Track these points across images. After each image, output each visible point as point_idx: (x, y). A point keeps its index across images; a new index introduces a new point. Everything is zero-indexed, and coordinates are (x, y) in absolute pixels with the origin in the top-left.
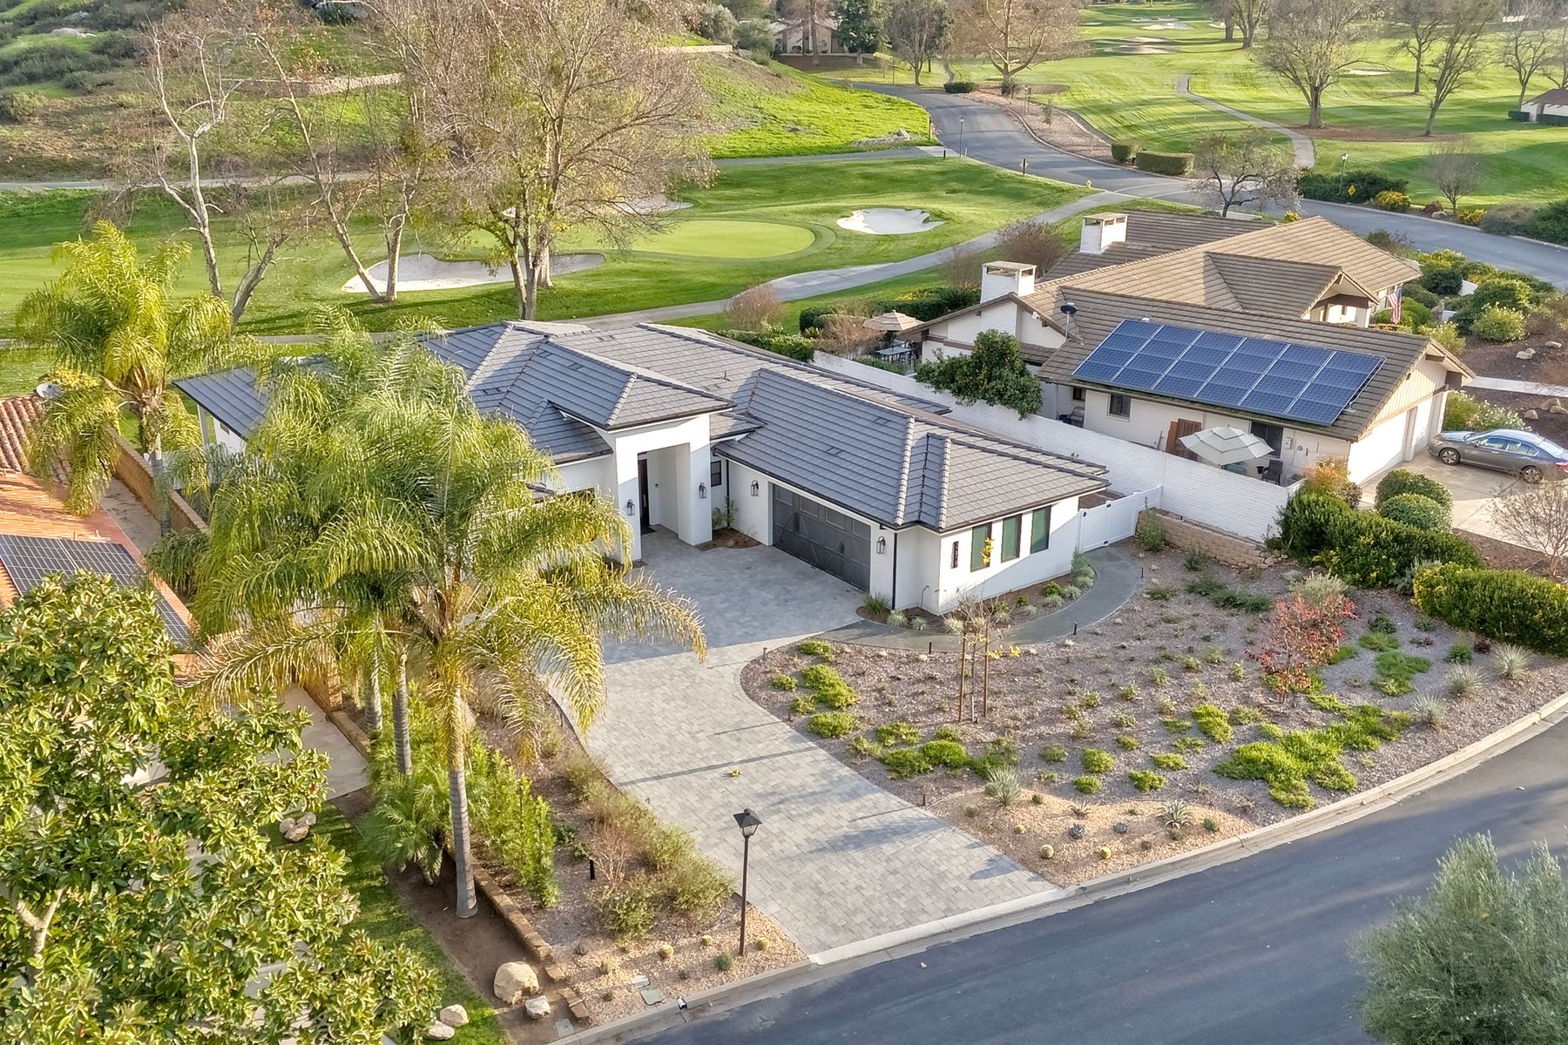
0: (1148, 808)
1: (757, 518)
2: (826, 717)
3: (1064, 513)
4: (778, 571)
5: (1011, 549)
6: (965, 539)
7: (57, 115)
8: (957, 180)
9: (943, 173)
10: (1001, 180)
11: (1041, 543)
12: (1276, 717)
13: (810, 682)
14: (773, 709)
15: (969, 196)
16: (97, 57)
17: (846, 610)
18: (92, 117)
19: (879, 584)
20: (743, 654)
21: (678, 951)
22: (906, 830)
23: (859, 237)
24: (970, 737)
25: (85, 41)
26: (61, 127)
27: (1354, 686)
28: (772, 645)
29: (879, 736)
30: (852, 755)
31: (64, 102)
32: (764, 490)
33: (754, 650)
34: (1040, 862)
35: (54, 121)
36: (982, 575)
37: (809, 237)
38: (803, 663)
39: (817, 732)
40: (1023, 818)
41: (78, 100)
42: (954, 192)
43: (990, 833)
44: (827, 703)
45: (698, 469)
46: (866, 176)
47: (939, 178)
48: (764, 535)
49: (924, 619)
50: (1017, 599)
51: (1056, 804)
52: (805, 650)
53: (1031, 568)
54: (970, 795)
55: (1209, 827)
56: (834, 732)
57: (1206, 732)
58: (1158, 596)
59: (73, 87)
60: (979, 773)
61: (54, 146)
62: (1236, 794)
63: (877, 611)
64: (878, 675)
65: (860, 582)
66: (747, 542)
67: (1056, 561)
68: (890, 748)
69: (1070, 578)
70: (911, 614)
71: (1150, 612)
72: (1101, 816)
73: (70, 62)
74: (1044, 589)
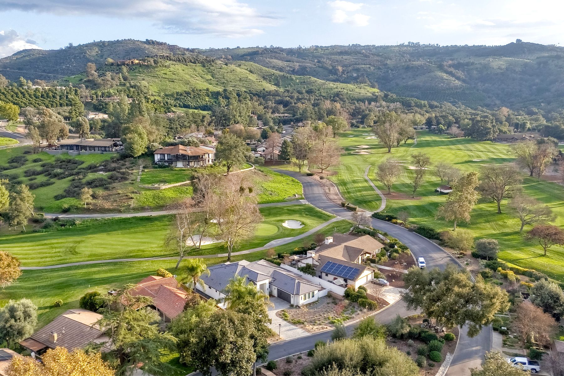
0: (321, 326)
1: (275, 293)
2: (286, 318)
3: (316, 292)
4: (278, 301)
5: (309, 297)
6: (303, 296)
7: (105, 196)
8: (308, 212)
9: (305, 209)
10: (317, 212)
11: (313, 296)
12: (337, 317)
13: (284, 314)
14: (280, 318)
15: (310, 217)
16: (109, 180)
17: (288, 306)
18: (113, 197)
19: (292, 302)
20: (276, 311)
21: (273, 339)
22: (295, 329)
23: (287, 229)
24: (302, 320)
25: (106, 175)
26: (107, 200)
27: (347, 314)
28: (279, 310)
29: (292, 320)
30: (289, 322)
31: (106, 193)
32: (276, 289)
33: (277, 311)
34: (309, 331)
35: (105, 198)
36: (305, 301)
37: (277, 229)
38: (283, 312)
39: (285, 320)
40: (307, 328)
41: (108, 192)
42: (307, 215)
43: (304, 329)
44: (286, 317)
45: (267, 286)
46: (288, 210)
47: (304, 210)
48: (276, 295)
49: (298, 307)
50: (310, 304)
51: (311, 326)
52: (283, 311)
53: (312, 300)
54: (302, 325)
55: (327, 328)
56: (287, 320)
57: (329, 319)
58: (328, 303)
59: (107, 189)
60: (303, 323)
61: (107, 205)
62: (330, 325)
63: (292, 306)
64: (292, 314)
65: (290, 302)
66: (274, 296)
67: (315, 299)
68: (293, 321)
69: (317, 301)
70: (296, 306)
71: (326, 305)
72: (316, 327)
73: (105, 182)
74: (313, 303)
